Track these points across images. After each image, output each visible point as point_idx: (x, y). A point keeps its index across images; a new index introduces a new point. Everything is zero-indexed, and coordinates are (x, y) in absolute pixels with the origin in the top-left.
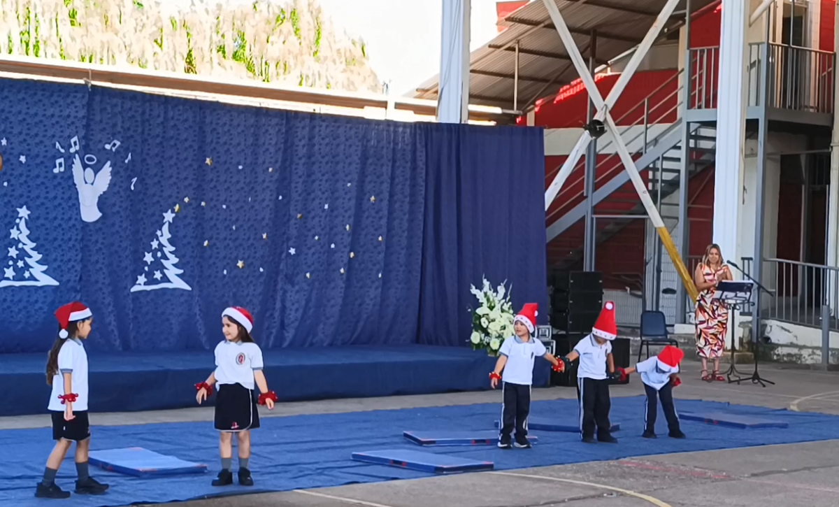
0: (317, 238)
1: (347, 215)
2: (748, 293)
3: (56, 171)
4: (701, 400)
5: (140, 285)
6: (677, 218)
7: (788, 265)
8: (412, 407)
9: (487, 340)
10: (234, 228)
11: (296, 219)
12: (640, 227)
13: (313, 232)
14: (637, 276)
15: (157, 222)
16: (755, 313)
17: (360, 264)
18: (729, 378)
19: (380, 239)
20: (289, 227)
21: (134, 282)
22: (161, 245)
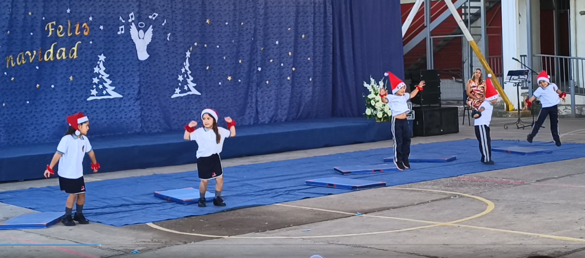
0: (271, 61)
1: (289, 46)
2: (526, 76)
3: (119, 33)
4: (502, 140)
5: (177, 94)
6: (481, 35)
7: (548, 58)
8: (335, 153)
9: (375, 112)
10: (225, 58)
11: (261, 51)
12: (458, 42)
13: (268, 57)
14: (459, 70)
15: (183, 57)
16: (530, 87)
17: (298, 74)
18: (518, 126)
19: (309, 59)
20: (257, 56)
21: (174, 92)
22: (186, 70)
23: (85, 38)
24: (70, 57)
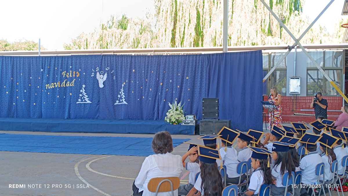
3: (92, 76)
15: (121, 87)
21: (116, 102)
22: (121, 93)
23: (77, 78)
24: (71, 85)
